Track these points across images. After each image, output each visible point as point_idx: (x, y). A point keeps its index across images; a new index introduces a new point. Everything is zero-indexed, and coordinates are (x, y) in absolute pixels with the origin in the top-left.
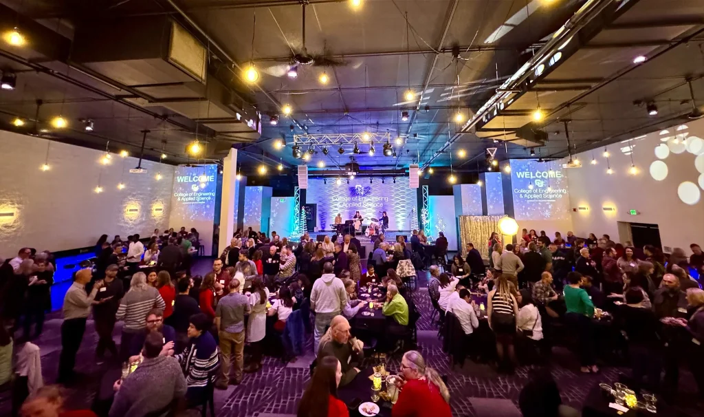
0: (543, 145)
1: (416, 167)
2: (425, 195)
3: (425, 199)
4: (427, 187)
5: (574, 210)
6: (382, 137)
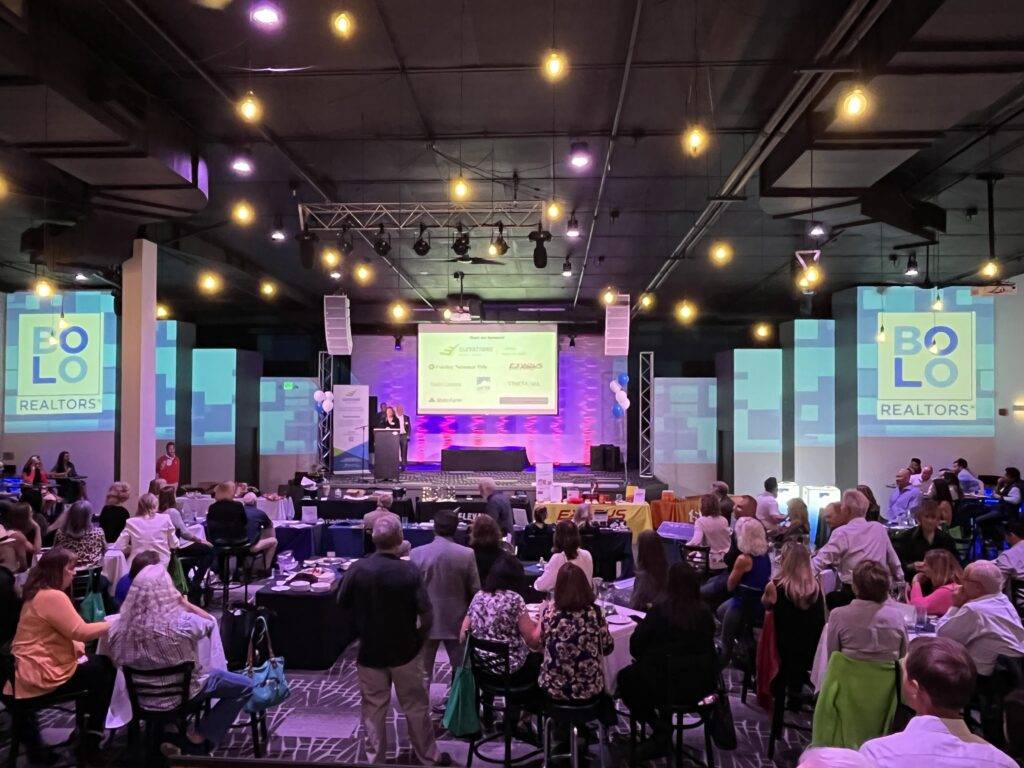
0: (935, 242)
1: (623, 304)
2: (646, 375)
3: (645, 385)
4: (650, 356)
5: (1002, 413)
6: (526, 214)
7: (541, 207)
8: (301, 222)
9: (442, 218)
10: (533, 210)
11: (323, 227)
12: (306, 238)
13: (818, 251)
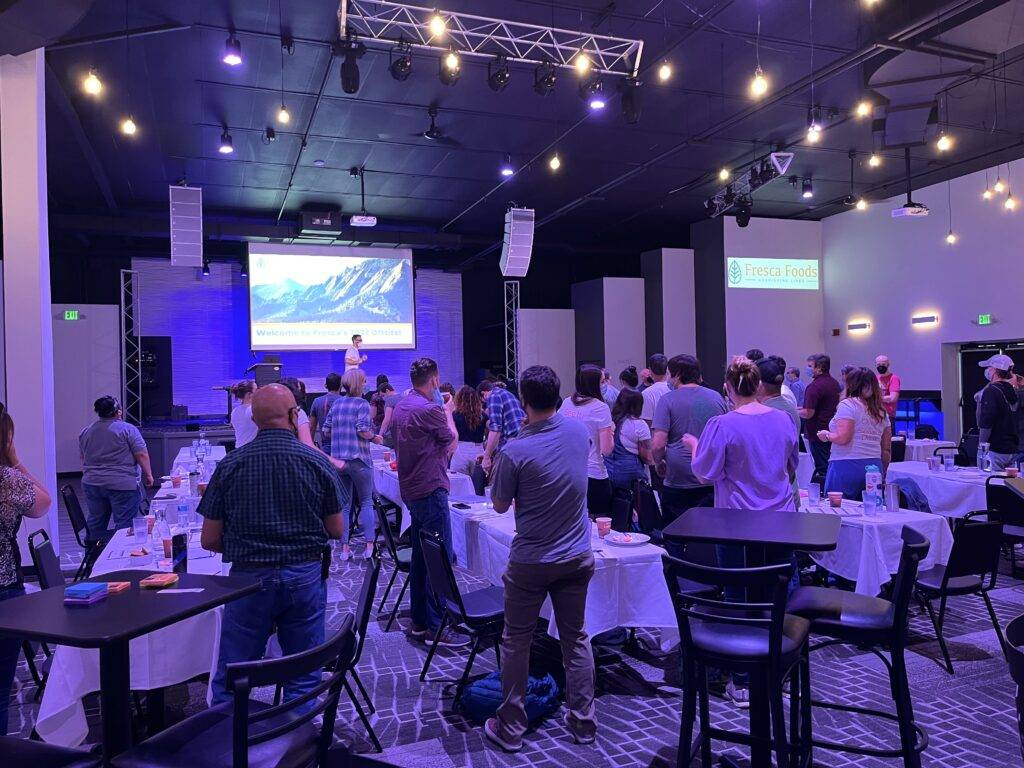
1: (529, 218)
2: (511, 306)
3: (510, 316)
4: (516, 285)
5: (836, 333)
6: (616, 58)
7: (637, 51)
8: (343, 23)
9: (523, 48)
10: (625, 55)
11: (371, 36)
12: (354, 45)
13: (792, 154)
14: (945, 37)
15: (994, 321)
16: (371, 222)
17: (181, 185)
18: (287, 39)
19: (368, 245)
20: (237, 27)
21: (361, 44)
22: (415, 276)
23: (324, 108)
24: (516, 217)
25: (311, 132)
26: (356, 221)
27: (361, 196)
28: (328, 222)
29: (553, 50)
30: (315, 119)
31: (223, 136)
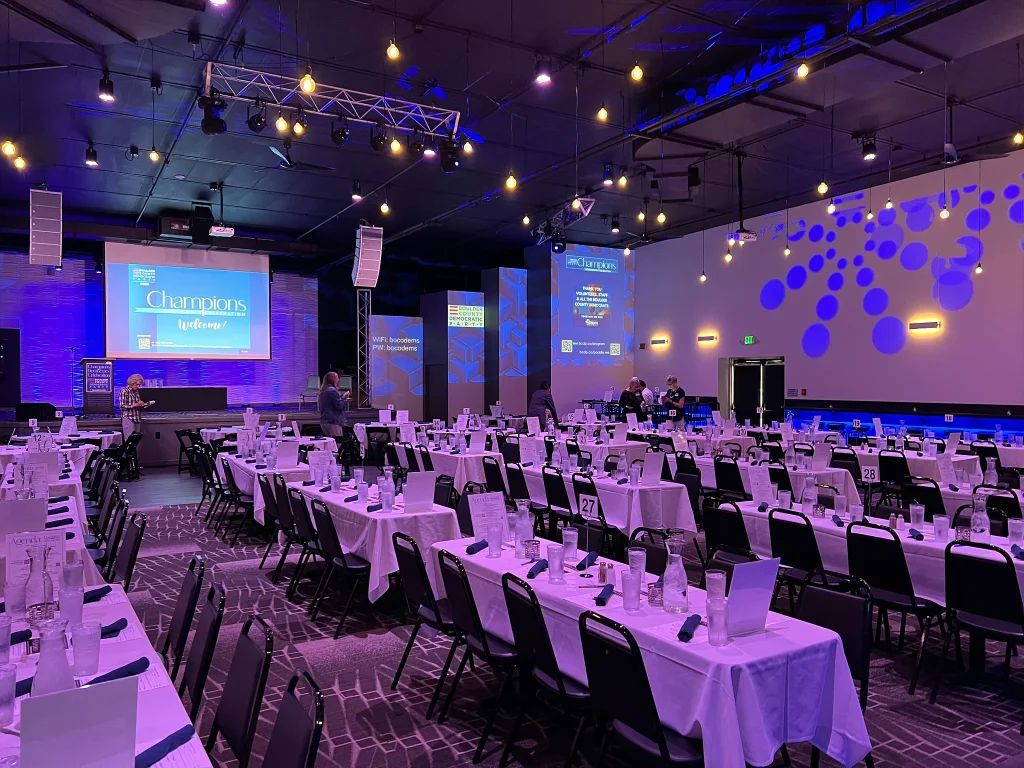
1: (377, 236)
2: (363, 312)
3: (362, 321)
4: (368, 293)
5: (643, 346)
6: (439, 122)
7: (455, 118)
8: (208, 83)
9: (361, 110)
10: (446, 120)
11: (232, 95)
12: (216, 103)
13: (594, 200)
14: (680, 131)
15: (756, 341)
16: (229, 232)
17: (41, 189)
18: (156, 81)
19: (226, 250)
20: (110, 69)
21: (223, 101)
22: (271, 279)
23: (187, 133)
24: (365, 234)
25: (174, 151)
26: (215, 231)
27: (219, 207)
28: (185, 227)
29: (385, 112)
30: (178, 143)
31: (88, 151)
